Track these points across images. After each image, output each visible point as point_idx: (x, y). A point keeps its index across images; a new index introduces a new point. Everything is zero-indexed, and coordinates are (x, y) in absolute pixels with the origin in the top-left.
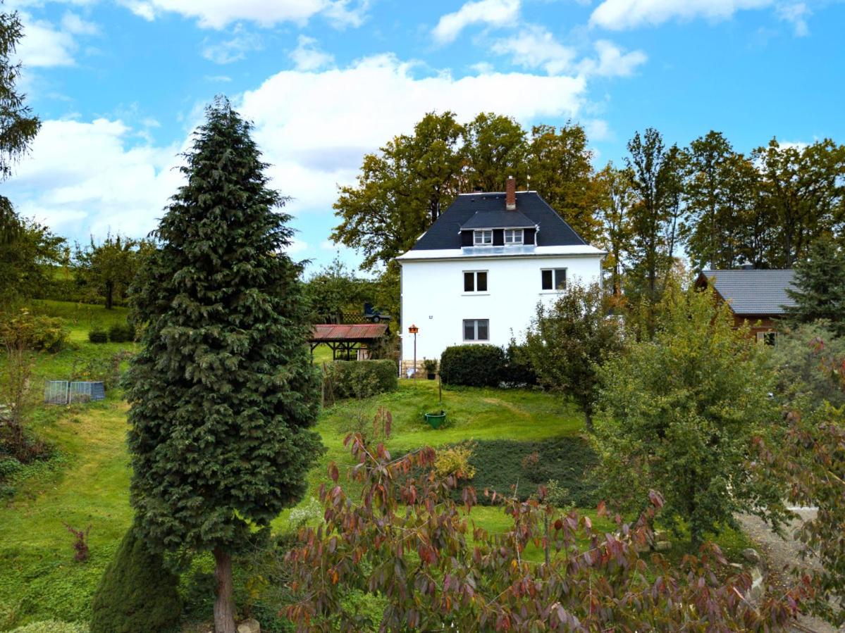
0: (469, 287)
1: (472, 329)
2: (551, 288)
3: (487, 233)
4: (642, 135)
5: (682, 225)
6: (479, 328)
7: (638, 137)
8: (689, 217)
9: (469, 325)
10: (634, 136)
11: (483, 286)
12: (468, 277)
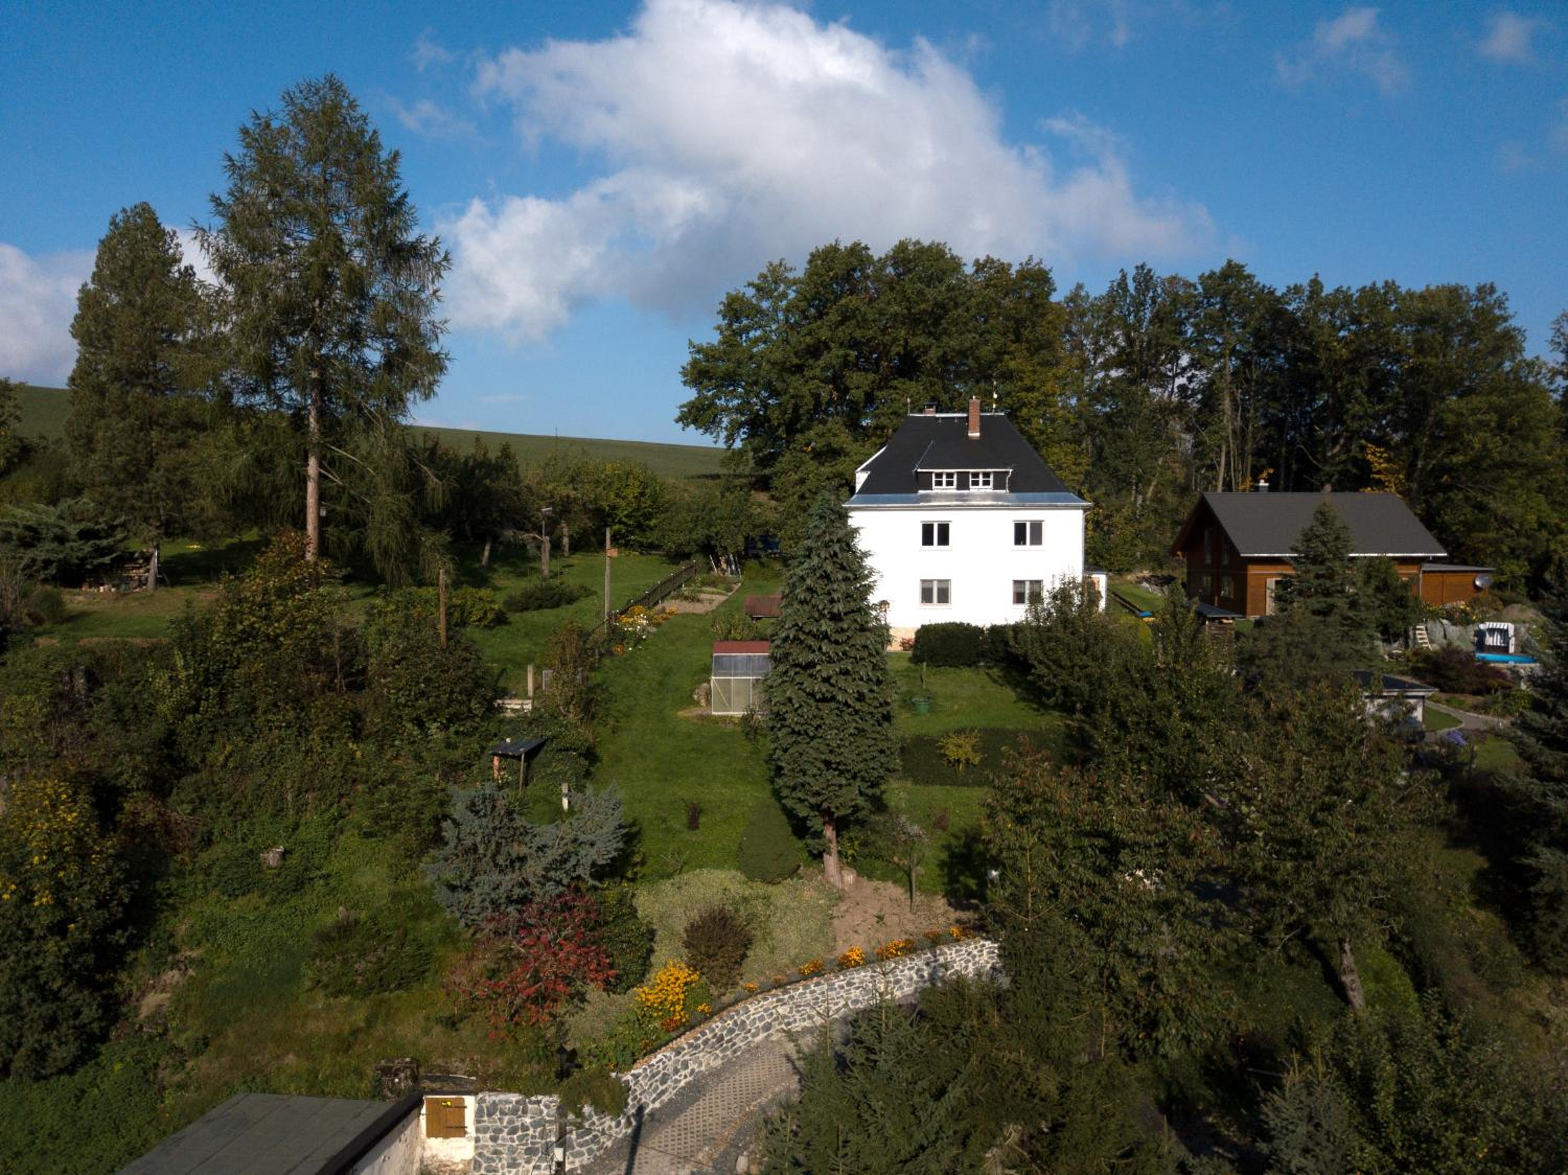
0: (927, 540)
1: (931, 590)
2: (1024, 543)
3: (950, 475)
4: (1131, 273)
5: (1182, 388)
6: (939, 590)
7: (1124, 277)
8: (1193, 376)
9: (927, 585)
10: (1119, 276)
11: (944, 539)
12: (927, 530)
